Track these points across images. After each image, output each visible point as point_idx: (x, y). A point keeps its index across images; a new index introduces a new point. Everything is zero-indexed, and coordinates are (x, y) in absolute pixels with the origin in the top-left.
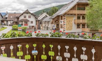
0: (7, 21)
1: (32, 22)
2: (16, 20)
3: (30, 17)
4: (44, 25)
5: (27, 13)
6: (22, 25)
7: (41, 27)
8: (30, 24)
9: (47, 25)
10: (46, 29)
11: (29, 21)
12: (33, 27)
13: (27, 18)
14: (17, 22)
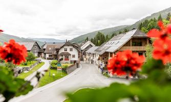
0: (45, 54)
1: (74, 56)
2: (55, 53)
3: (71, 50)
4: (88, 57)
5: (68, 45)
6: (62, 59)
7: (85, 59)
8: (71, 59)
9: (92, 58)
10: (91, 62)
11: (70, 55)
12: (75, 62)
13: (68, 51)
14: (56, 55)
